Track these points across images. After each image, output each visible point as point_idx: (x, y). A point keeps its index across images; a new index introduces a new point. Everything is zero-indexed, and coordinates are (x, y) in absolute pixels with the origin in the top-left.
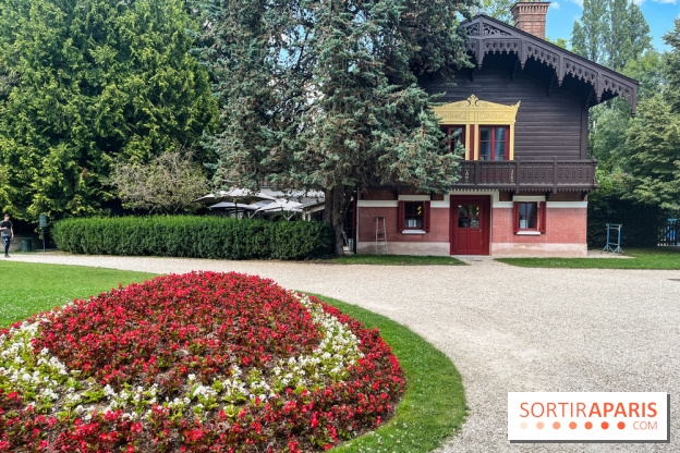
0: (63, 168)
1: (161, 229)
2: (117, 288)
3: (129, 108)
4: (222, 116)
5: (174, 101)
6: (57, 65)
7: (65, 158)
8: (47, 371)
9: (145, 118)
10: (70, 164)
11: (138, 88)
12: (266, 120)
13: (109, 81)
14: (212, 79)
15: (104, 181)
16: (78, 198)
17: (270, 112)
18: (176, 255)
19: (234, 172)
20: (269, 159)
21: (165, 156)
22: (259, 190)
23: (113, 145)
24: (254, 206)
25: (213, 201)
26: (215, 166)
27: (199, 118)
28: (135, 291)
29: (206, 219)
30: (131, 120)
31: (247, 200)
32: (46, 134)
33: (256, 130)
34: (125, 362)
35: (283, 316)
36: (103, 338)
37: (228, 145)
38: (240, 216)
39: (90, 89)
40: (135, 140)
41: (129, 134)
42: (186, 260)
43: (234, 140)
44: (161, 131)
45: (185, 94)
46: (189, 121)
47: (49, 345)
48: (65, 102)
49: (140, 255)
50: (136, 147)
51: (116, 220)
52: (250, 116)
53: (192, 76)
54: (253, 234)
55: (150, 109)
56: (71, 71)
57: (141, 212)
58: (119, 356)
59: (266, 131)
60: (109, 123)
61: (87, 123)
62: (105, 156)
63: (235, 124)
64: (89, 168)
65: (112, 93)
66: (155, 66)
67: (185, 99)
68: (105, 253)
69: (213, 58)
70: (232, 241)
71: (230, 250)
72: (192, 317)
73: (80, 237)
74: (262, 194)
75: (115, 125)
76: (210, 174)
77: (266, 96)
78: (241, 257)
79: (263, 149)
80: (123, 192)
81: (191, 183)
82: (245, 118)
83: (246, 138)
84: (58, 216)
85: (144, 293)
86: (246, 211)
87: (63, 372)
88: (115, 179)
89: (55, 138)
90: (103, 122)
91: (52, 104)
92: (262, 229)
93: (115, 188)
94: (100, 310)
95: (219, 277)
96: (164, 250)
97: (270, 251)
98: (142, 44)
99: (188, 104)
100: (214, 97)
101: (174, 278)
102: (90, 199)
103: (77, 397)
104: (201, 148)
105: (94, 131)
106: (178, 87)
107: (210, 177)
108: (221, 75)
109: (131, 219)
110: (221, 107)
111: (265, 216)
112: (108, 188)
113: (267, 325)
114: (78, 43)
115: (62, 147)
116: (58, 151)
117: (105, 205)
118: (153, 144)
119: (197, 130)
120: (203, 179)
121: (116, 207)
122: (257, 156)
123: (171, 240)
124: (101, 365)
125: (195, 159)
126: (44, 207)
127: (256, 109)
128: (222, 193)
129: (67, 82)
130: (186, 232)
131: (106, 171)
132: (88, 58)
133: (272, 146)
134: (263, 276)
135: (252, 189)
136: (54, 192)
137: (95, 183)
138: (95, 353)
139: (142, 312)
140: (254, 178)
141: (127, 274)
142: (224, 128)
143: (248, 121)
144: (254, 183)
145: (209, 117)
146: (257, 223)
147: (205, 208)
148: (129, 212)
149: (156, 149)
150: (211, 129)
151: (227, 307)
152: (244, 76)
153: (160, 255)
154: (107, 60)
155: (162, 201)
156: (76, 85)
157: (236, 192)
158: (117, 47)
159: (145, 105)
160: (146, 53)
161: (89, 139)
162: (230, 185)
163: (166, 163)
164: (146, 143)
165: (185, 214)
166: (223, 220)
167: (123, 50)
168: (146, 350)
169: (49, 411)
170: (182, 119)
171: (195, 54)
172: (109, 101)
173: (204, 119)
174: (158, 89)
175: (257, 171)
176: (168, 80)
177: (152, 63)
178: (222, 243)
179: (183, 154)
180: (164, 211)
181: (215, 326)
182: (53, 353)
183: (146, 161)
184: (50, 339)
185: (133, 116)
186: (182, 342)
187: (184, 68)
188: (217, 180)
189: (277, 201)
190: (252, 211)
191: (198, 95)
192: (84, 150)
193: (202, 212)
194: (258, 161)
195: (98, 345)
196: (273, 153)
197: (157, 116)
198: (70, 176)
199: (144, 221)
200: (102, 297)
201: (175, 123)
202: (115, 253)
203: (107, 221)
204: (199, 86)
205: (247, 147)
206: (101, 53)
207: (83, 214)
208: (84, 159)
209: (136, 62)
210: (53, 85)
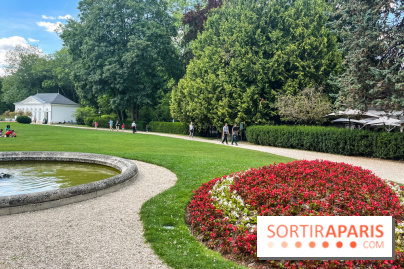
0: (252, 99)
1: (301, 133)
2: (273, 164)
3: (288, 63)
4: (344, 63)
5: (313, 57)
6: (253, 44)
7: (253, 94)
8: (235, 202)
9: (296, 68)
10: (256, 96)
11: (293, 51)
12: (374, 63)
13: (277, 49)
14: (339, 40)
15: (271, 105)
16: (258, 115)
17: (379, 58)
18: (309, 149)
19: (350, 99)
20: (376, 89)
21: (306, 90)
22: (366, 110)
23: (277, 85)
24: (362, 121)
25: (334, 118)
26: (337, 95)
27: (328, 66)
28: (282, 167)
29: (328, 129)
30: (288, 71)
31: (358, 117)
32: (246, 81)
33: (367, 70)
34: (273, 205)
35: (376, 196)
36: (263, 190)
37: (346, 82)
38: (353, 127)
39: (268, 55)
40: (289, 82)
41: (287, 79)
42: (315, 153)
43: (351, 78)
44: (305, 76)
45: (321, 52)
46: (322, 68)
47: (237, 189)
48: (255, 64)
49: (288, 147)
50: (290, 86)
51: (277, 127)
52: (364, 61)
53: (326, 40)
54: (361, 140)
55: (299, 63)
56: (259, 47)
57: (290, 123)
58: (270, 201)
59: (375, 71)
60: (276, 73)
61: (265, 74)
62: (273, 92)
63: (352, 67)
64: (265, 98)
65: (279, 56)
66: (303, 37)
67: (320, 55)
68: (270, 145)
69: (340, 26)
70: (345, 143)
71: (343, 149)
72: (313, 187)
73: (258, 135)
74: (368, 113)
75: (279, 74)
76: (333, 100)
77: (376, 47)
78: (351, 154)
79: (372, 83)
80: (281, 112)
81: (320, 106)
82: (360, 63)
83: (360, 76)
84: (249, 124)
85: (287, 169)
86: (357, 124)
87: (242, 204)
88: (278, 104)
89: (250, 83)
90: (273, 73)
91: (249, 66)
92: (367, 137)
93: (277, 109)
94: (263, 175)
95: (333, 165)
96: (302, 146)
97: (373, 152)
98: (297, 26)
99: (322, 58)
100: (339, 51)
101: (305, 163)
102: (264, 115)
103: (248, 219)
104: (328, 84)
105: (268, 78)
106: (316, 48)
107: (333, 103)
108: (345, 37)
109: (284, 127)
110: (343, 57)
111: (371, 128)
112: (273, 109)
113: (364, 199)
114: (264, 31)
115: (253, 88)
116: (250, 90)
117: (272, 119)
118: (300, 83)
119: (326, 73)
120: (329, 104)
121: (277, 120)
122: (366, 88)
123: (306, 140)
124: (261, 204)
125: (324, 91)
126: (242, 119)
127: (368, 57)
128: (341, 112)
129: (257, 53)
130: (316, 136)
131: (273, 100)
132: (268, 38)
133: (379, 80)
134: (364, 167)
135: (362, 110)
136: (247, 111)
137: (266, 107)
138: (258, 197)
139: (284, 179)
140: (363, 102)
141: (280, 158)
142: (345, 70)
143: (362, 65)
144: (363, 106)
145: (335, 65)
146: (364, 133)
147: (329, 122)
148: (284, 123)
149: (301, 86)
150: (336, 72)
151: (337, 184)
152: (360, 35)
153: (299, 149)
154: (278, 38)
155: (302, 116)
156: (261, 54)
157: (350, 112)
158: (283, 30)
159: (297, 61)
160: (299, 30)
161: (266, 83)
162: (346, 107)
163: (307, 95)
164: (295, 83)
165: (316, 125)
166: (341, 130)
167: (286, 31)
168: (284, 201)
169: (234, 223)
170: (317, 68)
171: (328, 26)
172: (277, 61)
173: (332, 66)
174: (304, 51)
175: (366, 98)
176: (311, 45)
177: (302, 36)
178: (338, 144)
179: (317, 89)
180: (304, 123)
181: (327, 194)
182: (239, 193)
183: (295, 93)
184: (239, 186)
185: (289, 69)
186: (305, 201)
187: (321, 36)
188: (337, 104)
189: (379, 118)
190: (362, 125)
191: (328, 52)
192: (263, 89)
193: (326, 124)
194: (367, 91)
195: (260, 193)
196: (379, 85)
197: (303, 67)
198: (255, 103)
199: (291, 128)
200: (265, 168)
201: (313, 70)
202: (275, 146)
203: (272, 127)
204: (330, 46)
205: (360, 82)
206: (275, 34)
207: (260, 123)
208: (263, 93)
209: (294, 37)
210: (250, 55)
